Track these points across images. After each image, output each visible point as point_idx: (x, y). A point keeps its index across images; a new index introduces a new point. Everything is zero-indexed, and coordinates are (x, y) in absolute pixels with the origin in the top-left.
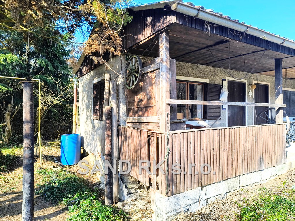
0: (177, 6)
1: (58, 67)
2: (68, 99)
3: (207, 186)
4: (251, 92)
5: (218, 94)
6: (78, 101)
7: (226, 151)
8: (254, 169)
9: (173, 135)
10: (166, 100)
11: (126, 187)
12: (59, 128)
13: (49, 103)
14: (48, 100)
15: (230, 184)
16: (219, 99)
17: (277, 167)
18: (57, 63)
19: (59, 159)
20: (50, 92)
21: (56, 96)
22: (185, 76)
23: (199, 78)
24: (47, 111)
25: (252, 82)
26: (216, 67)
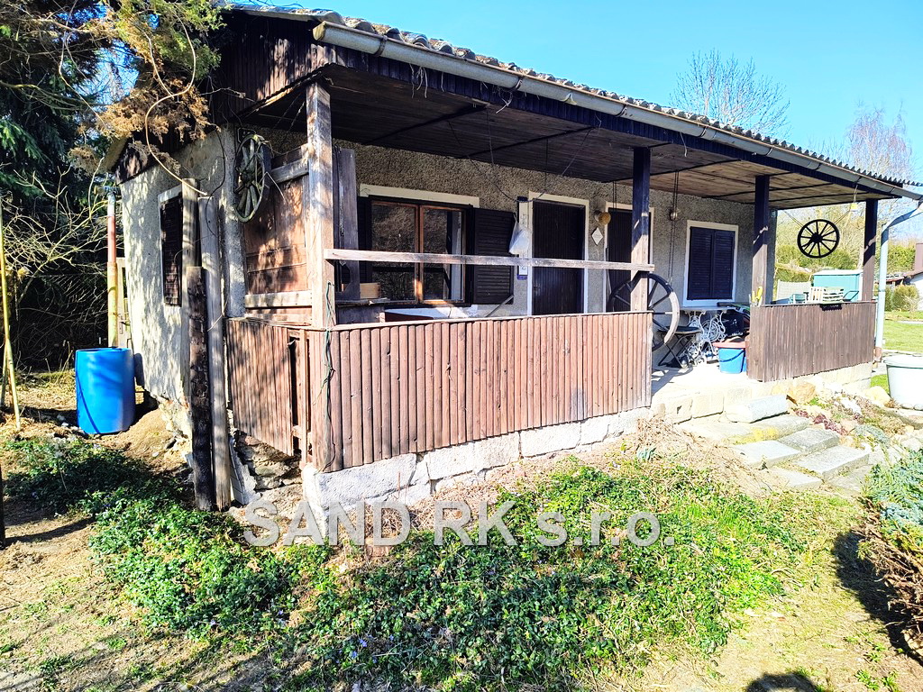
0: (324, 32)
1: (56, 147)
2: (92, 245)
3: (432, 451)
4: (598, 232)
5: (505, 236)
6: (120, 253)
7: (484, 372)
8: (558, 416)
9: (342, 333)
10: (323, 251)
11: (252, 472)
12: (69, 333)
13: (35, 260)
14: (28, 250)
15: (493, 451)
16: (508, 249)
17: (623, 414)
18: (53, 134)
19: (72, 418)
20: (36, 227)
21: (55, 238)
22: (412, 188)
23: (450, 195)
24: (29, 283)
25: (604, 206)
26: (501, 165)
